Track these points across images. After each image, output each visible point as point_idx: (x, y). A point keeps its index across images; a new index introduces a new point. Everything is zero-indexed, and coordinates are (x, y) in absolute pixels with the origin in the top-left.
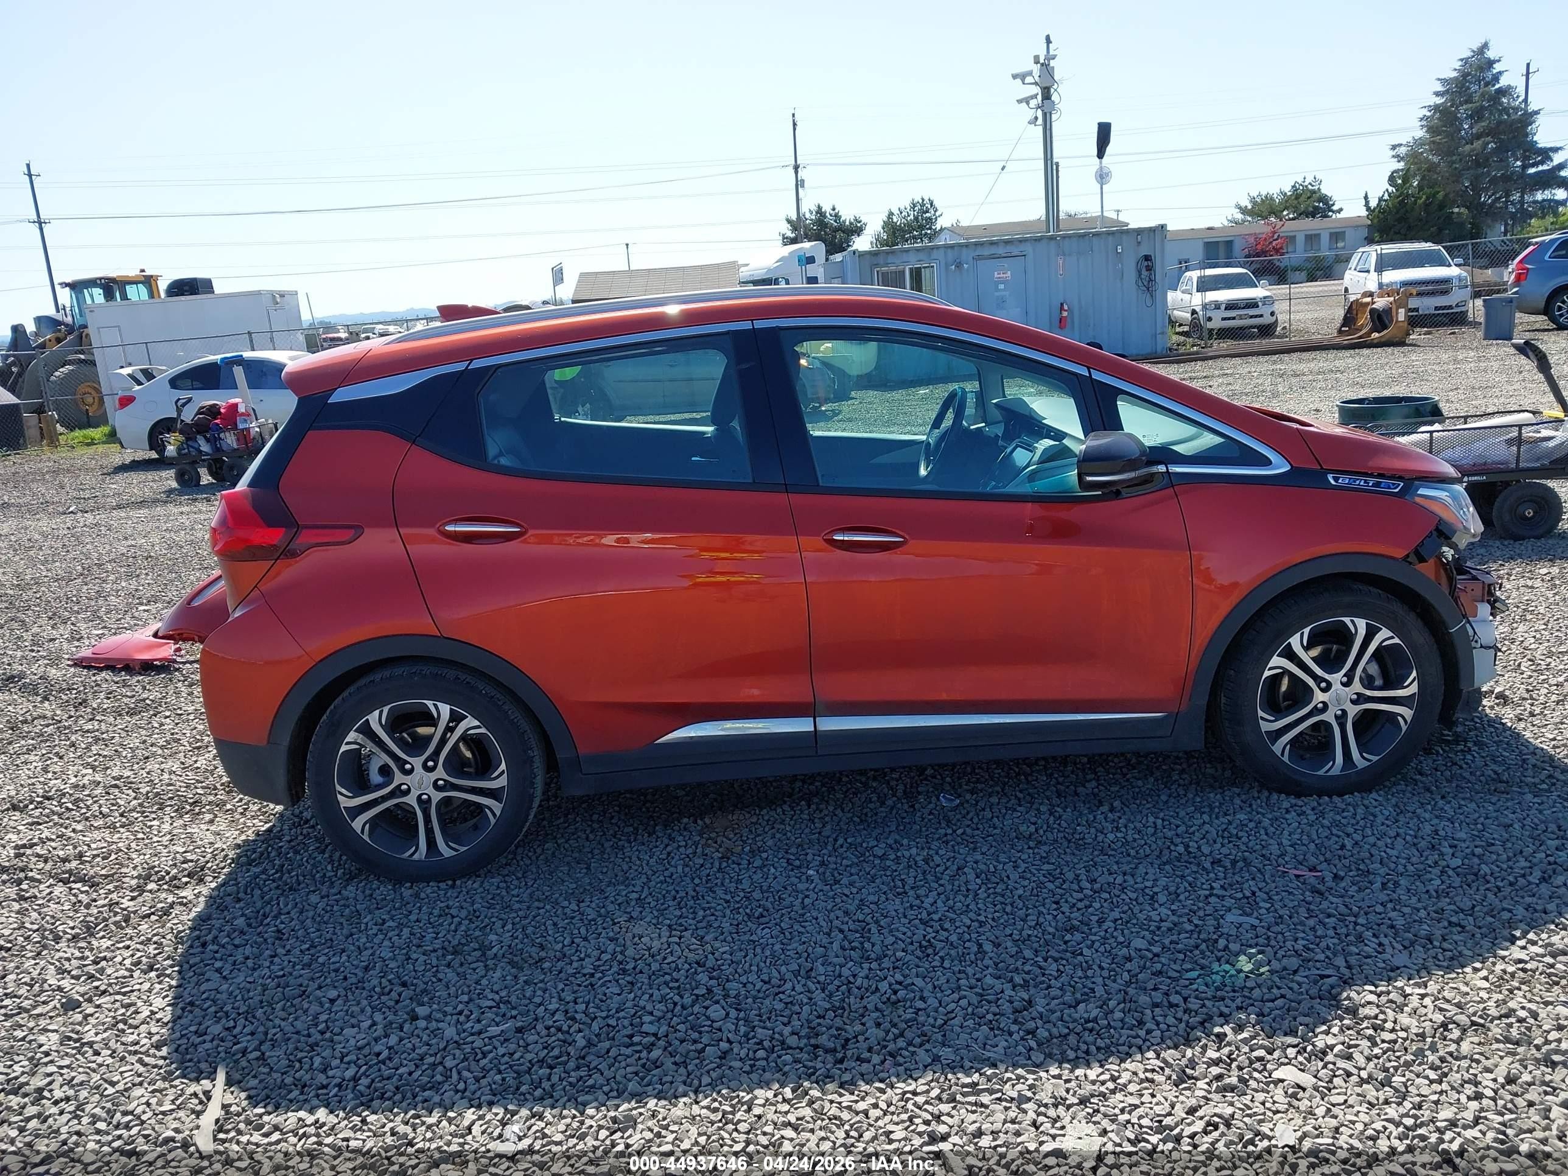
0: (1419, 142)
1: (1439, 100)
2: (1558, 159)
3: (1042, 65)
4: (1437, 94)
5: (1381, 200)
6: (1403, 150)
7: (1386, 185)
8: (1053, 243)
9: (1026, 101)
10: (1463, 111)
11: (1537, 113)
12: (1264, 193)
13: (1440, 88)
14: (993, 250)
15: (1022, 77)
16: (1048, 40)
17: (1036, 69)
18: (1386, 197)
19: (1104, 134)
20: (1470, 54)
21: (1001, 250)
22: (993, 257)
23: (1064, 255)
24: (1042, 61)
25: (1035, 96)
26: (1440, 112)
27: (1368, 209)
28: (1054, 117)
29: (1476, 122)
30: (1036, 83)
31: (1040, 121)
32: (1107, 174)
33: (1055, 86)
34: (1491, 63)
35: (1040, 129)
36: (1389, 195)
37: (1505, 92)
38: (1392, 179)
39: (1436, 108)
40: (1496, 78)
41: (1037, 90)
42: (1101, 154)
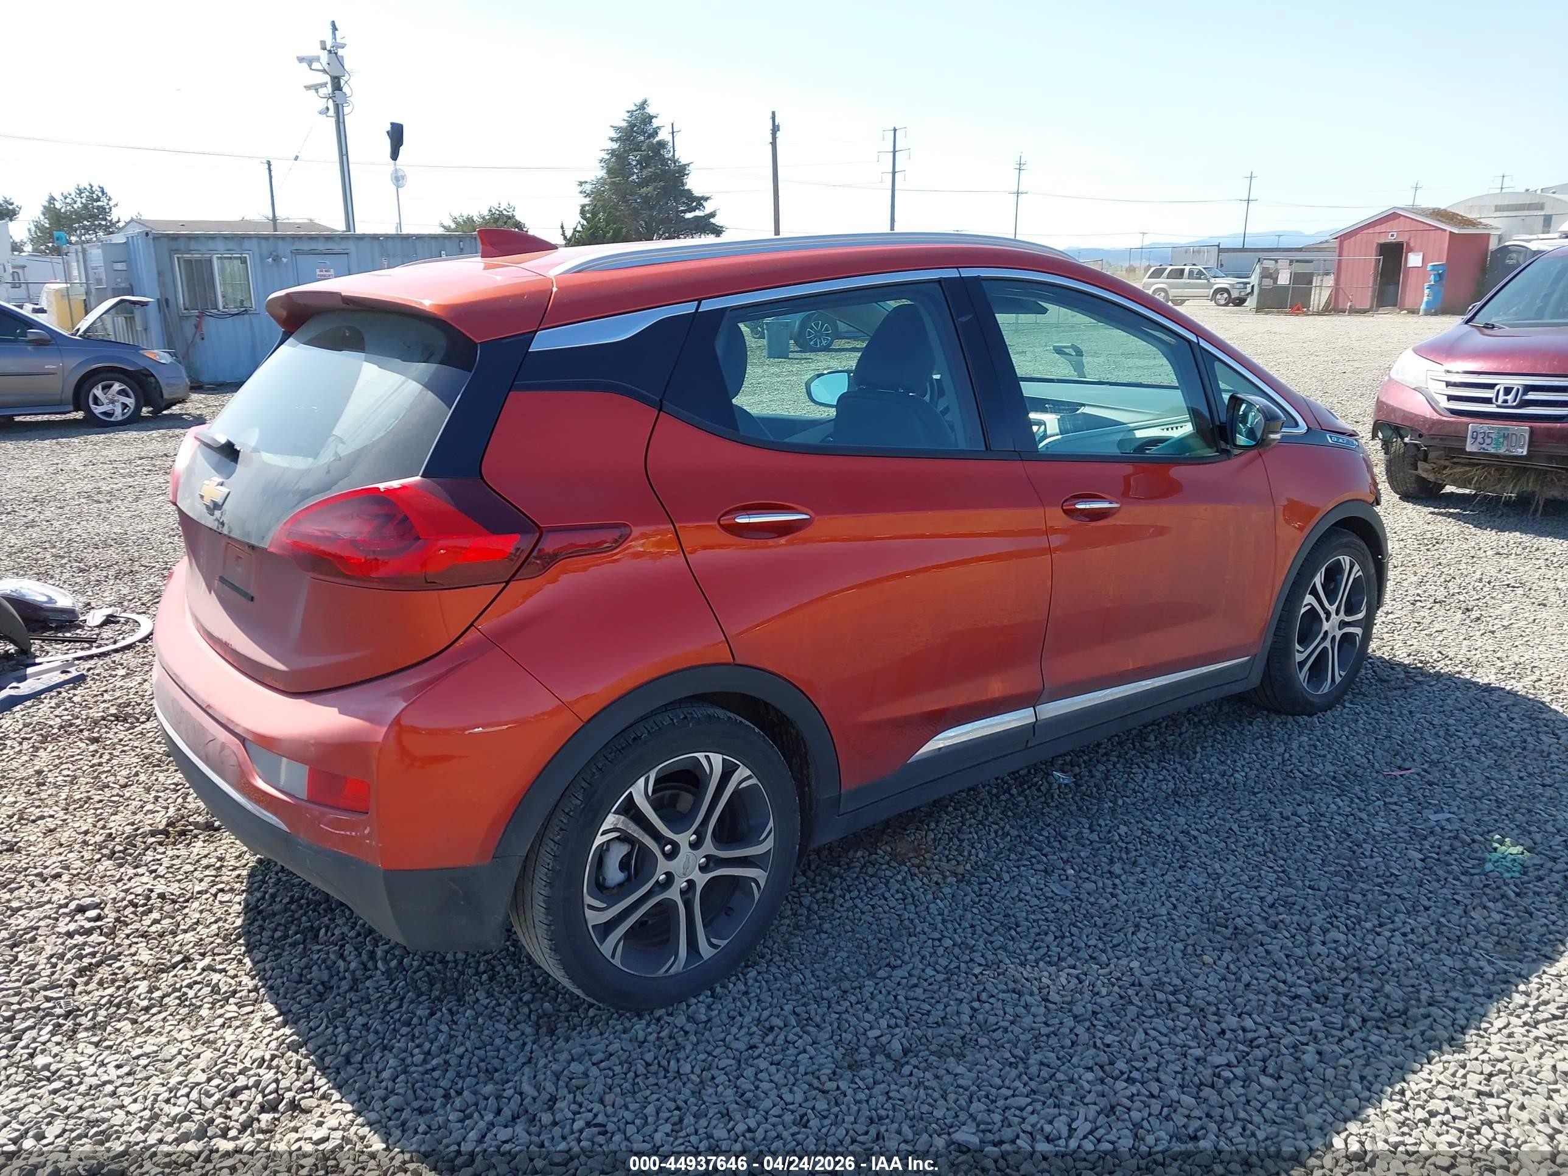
0: (601, 182)
1: (615, 146)
2: (709, 207)
3: (330, 52)
4: (612, 140)
5: (575, 230)
6: (588, 188)
7: (579, 218)
8: (376, 243)
9: (316, 88)
10: (633, 159)
11: (688, 165)
12: (465, 215)
13: (615, 135)
14: (313, 245)
15: (310, 61)
16: (334, 28)
17: (324, 56)
18: (579, 228)
19: (396, 135)
20: (635, 108)
21: (321, 246)
22: (313, 252)
23: (388, 256)
24: (328, 48)
25: (325, 85)
26: (617, 156)
27: (565, 238)
28: (347, 110)
29: (645, 168)
30: (324, 71)
31: (332, 112)
32: (403, 177)
33: (346, 78)
34: (651, 118)
35: (332, 121)
36: (582, 226)
37: (662, 145)
38: (583, 212)
39: (613, 153)
40: (655, 133)
41: (327, 79)
42: (395, 155)
